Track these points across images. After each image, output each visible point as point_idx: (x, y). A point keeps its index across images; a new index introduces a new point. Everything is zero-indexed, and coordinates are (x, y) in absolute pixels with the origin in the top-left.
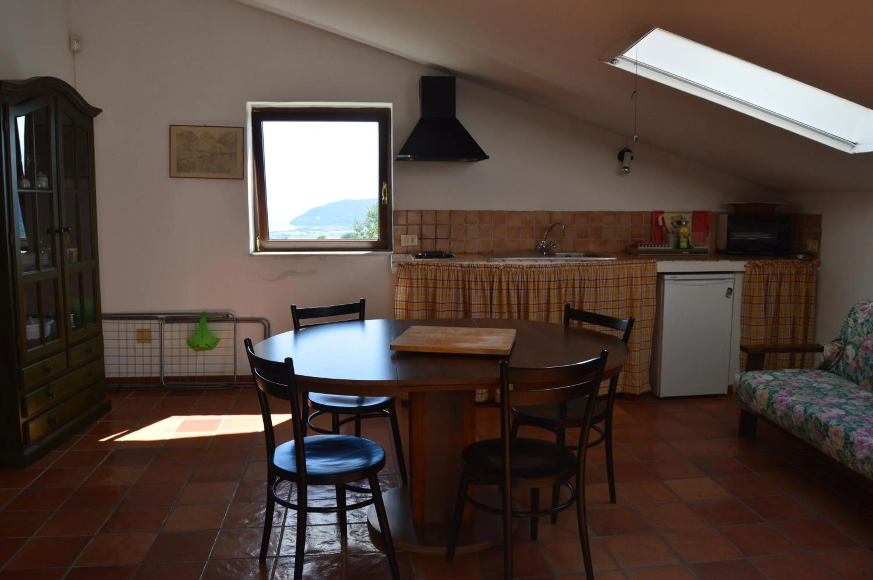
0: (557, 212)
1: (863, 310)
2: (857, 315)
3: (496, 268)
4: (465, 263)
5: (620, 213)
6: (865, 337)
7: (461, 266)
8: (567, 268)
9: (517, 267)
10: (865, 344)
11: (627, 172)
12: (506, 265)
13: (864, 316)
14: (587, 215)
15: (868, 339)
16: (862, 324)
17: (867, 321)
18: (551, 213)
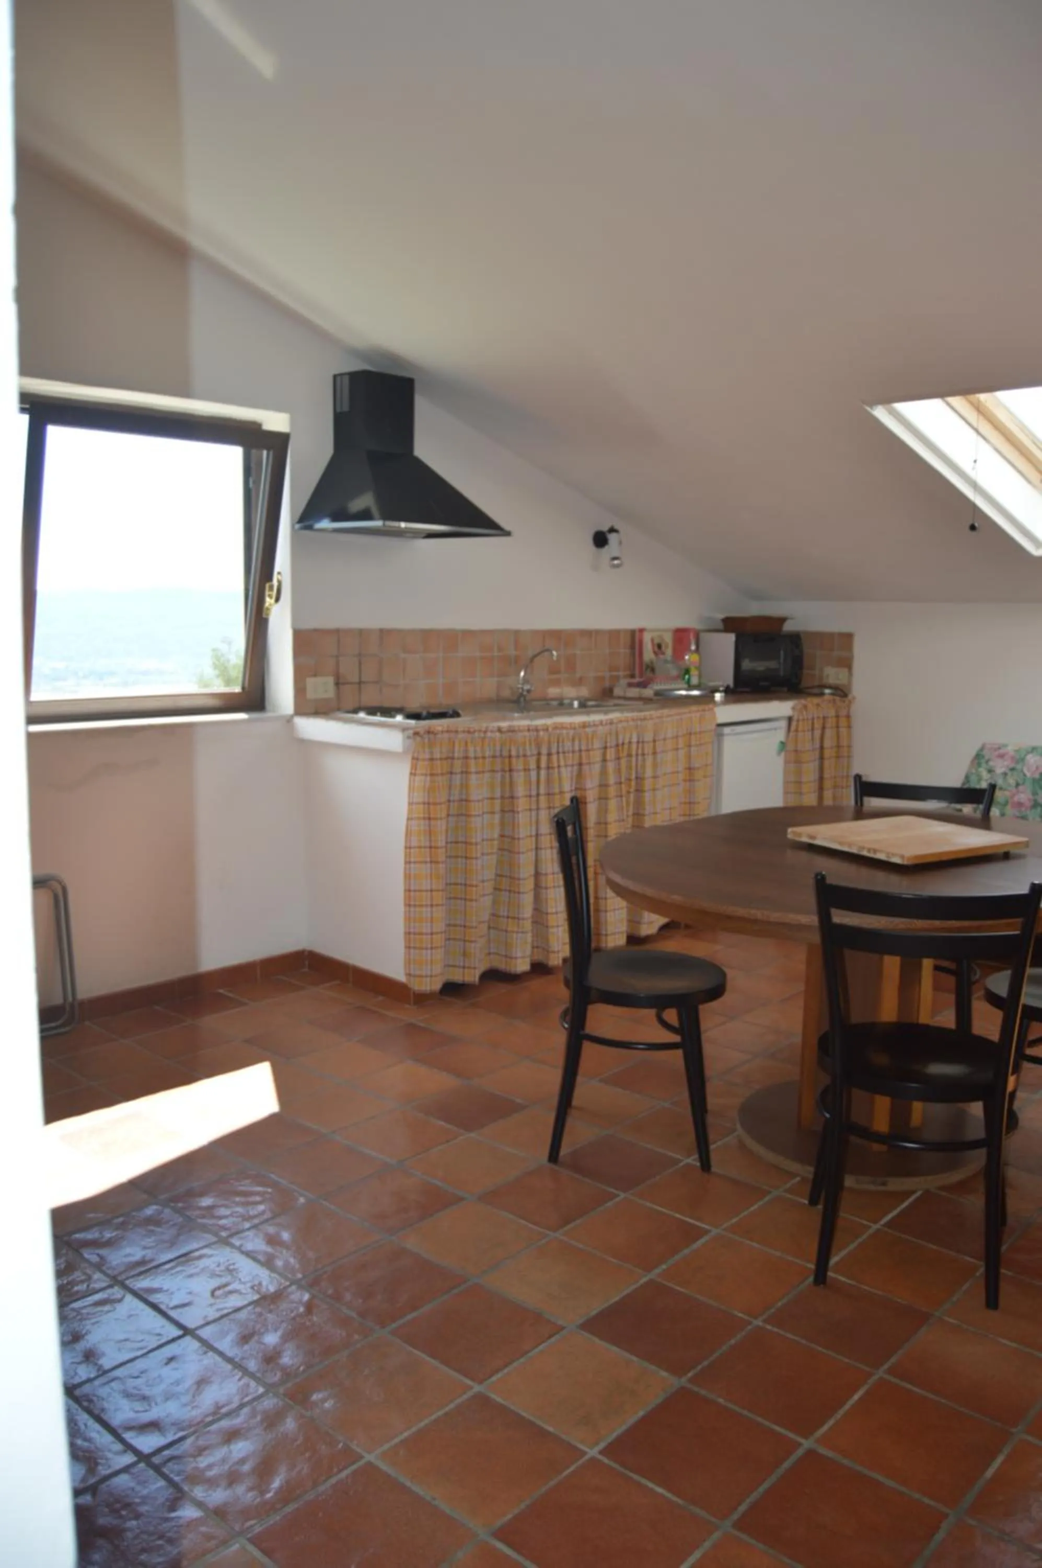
0: (525, 632)
1: (1002, 756)
2: (991, 763)
3: (543, 730)
4: (504, 724)
5: (598, 632)
6: (1014, 790)
7: (500, 730)
8: (624, 724)
9: (569, 726)
10: (1016, 799)
11: (618, 566)
12: (555, 723)
13: (1006, 763)
14: (556, 634)
15: (1018, 792)
16: (1005, 774)
17: (1012, 769)
18: (517, 633)
